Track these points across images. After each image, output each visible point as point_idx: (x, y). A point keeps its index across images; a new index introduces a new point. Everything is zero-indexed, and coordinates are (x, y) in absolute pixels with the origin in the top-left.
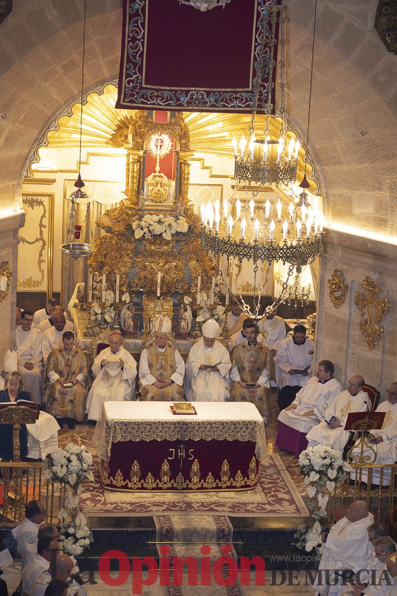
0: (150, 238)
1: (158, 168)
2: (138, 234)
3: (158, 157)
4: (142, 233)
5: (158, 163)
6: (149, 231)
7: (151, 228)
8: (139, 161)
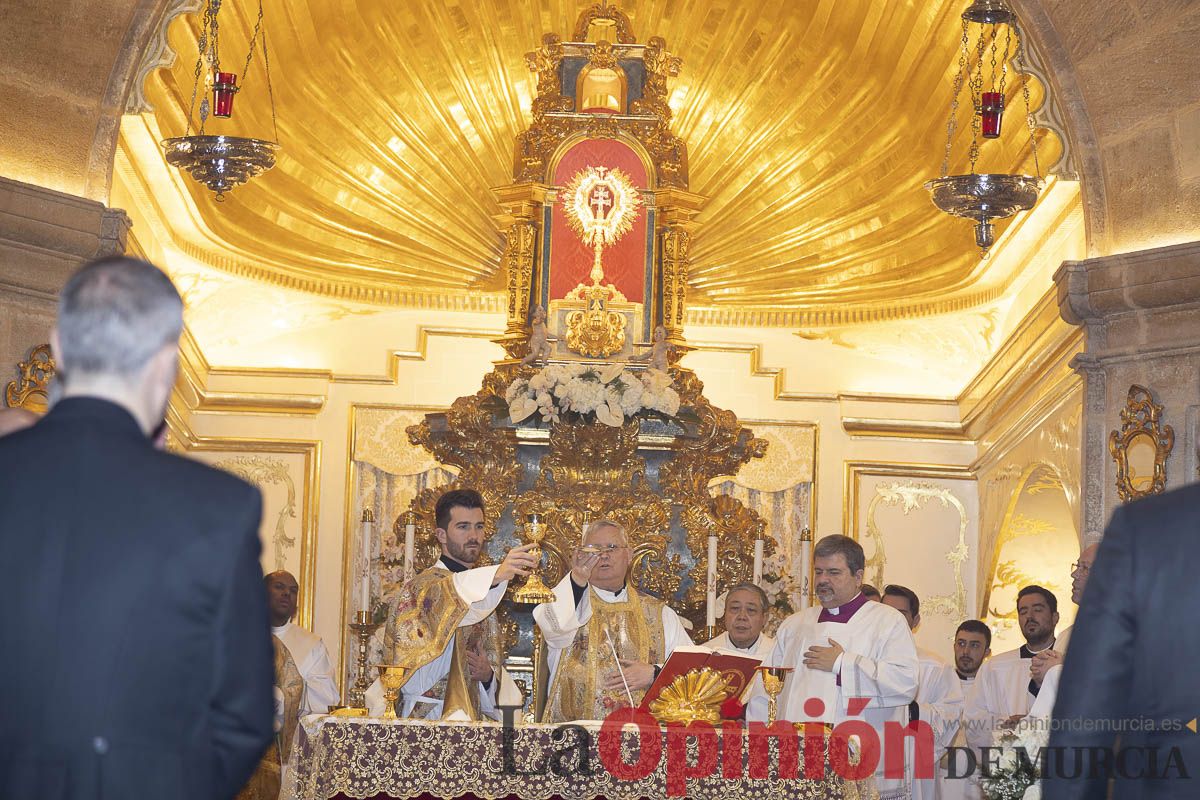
0: (556, 419)
1: (597, 273)
2: (520, 409)
3: (599, 239)
4: (530, 407)
5: (598, 259)
6: (555, 401)
7: (559, 393)
8: (534, 224)
